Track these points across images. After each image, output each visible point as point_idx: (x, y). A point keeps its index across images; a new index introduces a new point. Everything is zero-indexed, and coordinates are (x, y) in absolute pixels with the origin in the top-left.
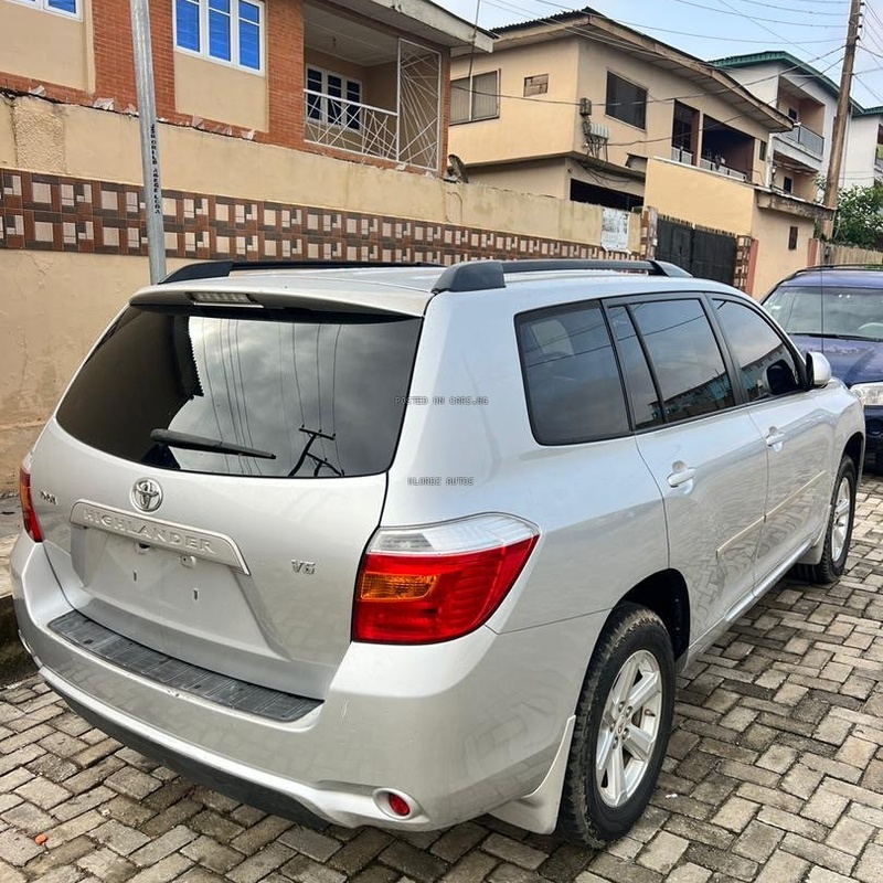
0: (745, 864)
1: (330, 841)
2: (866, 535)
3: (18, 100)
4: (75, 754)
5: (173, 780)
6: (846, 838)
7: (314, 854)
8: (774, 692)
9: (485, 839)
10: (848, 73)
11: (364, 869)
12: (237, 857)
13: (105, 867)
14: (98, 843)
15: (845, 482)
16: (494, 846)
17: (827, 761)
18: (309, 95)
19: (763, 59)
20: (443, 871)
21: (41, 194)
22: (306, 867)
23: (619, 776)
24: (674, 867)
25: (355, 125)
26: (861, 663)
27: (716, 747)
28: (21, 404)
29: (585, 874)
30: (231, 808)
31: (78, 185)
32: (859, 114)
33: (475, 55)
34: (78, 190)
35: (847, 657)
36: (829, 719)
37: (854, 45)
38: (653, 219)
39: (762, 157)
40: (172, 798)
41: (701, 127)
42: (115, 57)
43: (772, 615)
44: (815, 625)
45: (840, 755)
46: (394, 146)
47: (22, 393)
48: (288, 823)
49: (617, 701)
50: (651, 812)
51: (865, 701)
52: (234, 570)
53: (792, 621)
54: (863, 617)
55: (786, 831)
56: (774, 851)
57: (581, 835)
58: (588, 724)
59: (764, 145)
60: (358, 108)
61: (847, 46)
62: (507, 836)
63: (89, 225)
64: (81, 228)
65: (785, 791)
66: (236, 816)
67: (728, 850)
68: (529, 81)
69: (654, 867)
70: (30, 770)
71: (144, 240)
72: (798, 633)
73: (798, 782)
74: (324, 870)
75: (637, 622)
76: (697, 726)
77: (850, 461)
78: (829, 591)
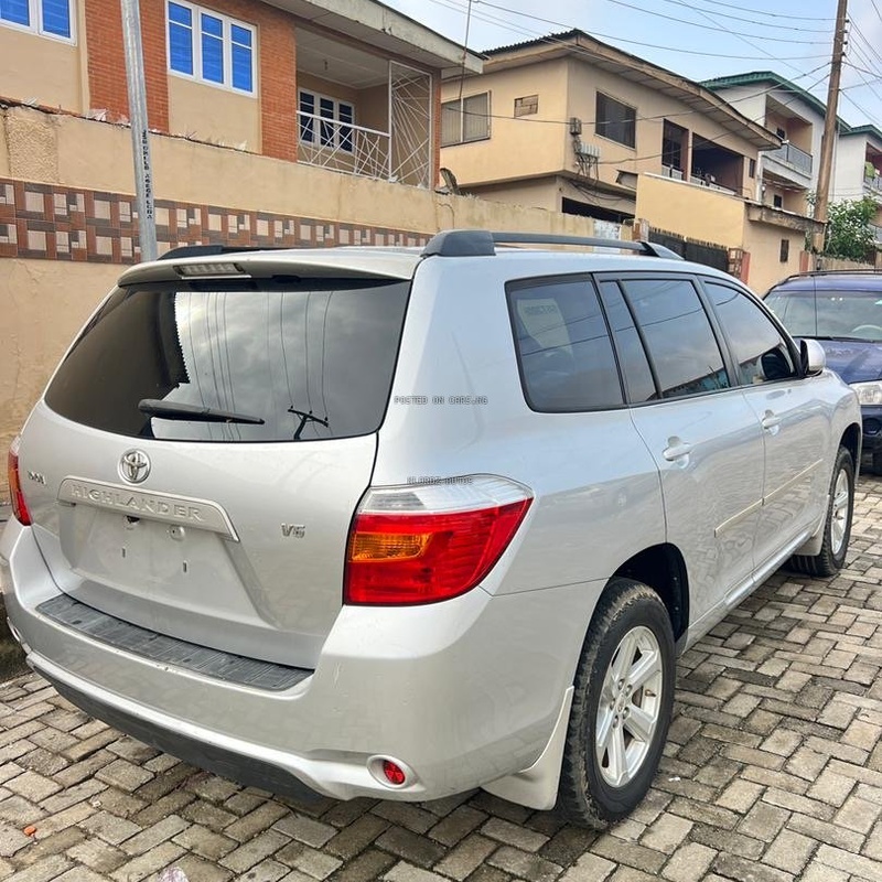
0: (751, 844)
1: (326, 828)
2: (866, 532)
3: (11, 109)
4: (66, 749)
5: (165, 772)
6: (854, 818)
7: (308, 840)
8: (776, 680)
9: (484, 823)
10: (834, 90)
11: (360, 854)
12: (230, 844)
13: (95, 856)
14: (88, 834)
15: (843, 475)
16: (495, 830)
17: (833, 744)
18: (302, 116)
19: (750, 79)
20: (441, 854)
21: (34, 203)
22: (301, 853)
23: (620, 756)
24: (679, 848)
25: (347, 147)
26: (864, 651)
27: (718, 732)
28: (15, 413)
29: (587, 855)
30: (224, 797)
31: (71, 195)
32: (847, 133)
33: (466, 77)
34: (71, 199)
35: (850, 646)
36: (832, 704)
37: (840, 62)
38: (644, 231)
39: (752, 175)
40: (164, 789)
41: (690, 144)
42: (109, 81)
43: (773, 607)
44: (817, 616)
45: (846, 738)
46: (387, 166)
47: (16, 401)
48: (283, 811)
49: (617, 678)
50: (654, 795)
51: (869, 686)
52: (223, 537)
53: (793, 612)
54: (865, 607)
55: (792, 811)
56: (780, 830)
57: (582, 814)
58: (587, 698)
59: (753, 163)
60: (350, 129)
61: (833, 63)
62: (508, 821)
63: (82, 234)
64: (74, 237)
65: (790, 774)
66: (229, 804)
67: (734, 830)
68: (519, 102)
69: (657, 848)
70: (20, 764)
71: (137, 249)
72: (800, 624)
73: (802, 764)
74: (319, 856)
75: (635, 596)
76: (699, 712)
77: (847, 452)
78: (830, 584)
